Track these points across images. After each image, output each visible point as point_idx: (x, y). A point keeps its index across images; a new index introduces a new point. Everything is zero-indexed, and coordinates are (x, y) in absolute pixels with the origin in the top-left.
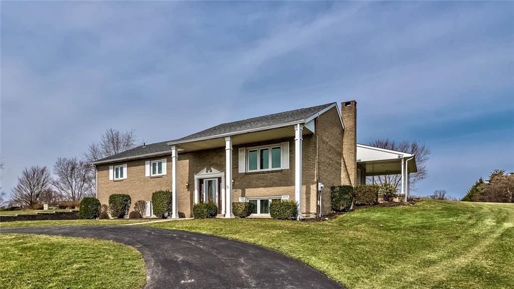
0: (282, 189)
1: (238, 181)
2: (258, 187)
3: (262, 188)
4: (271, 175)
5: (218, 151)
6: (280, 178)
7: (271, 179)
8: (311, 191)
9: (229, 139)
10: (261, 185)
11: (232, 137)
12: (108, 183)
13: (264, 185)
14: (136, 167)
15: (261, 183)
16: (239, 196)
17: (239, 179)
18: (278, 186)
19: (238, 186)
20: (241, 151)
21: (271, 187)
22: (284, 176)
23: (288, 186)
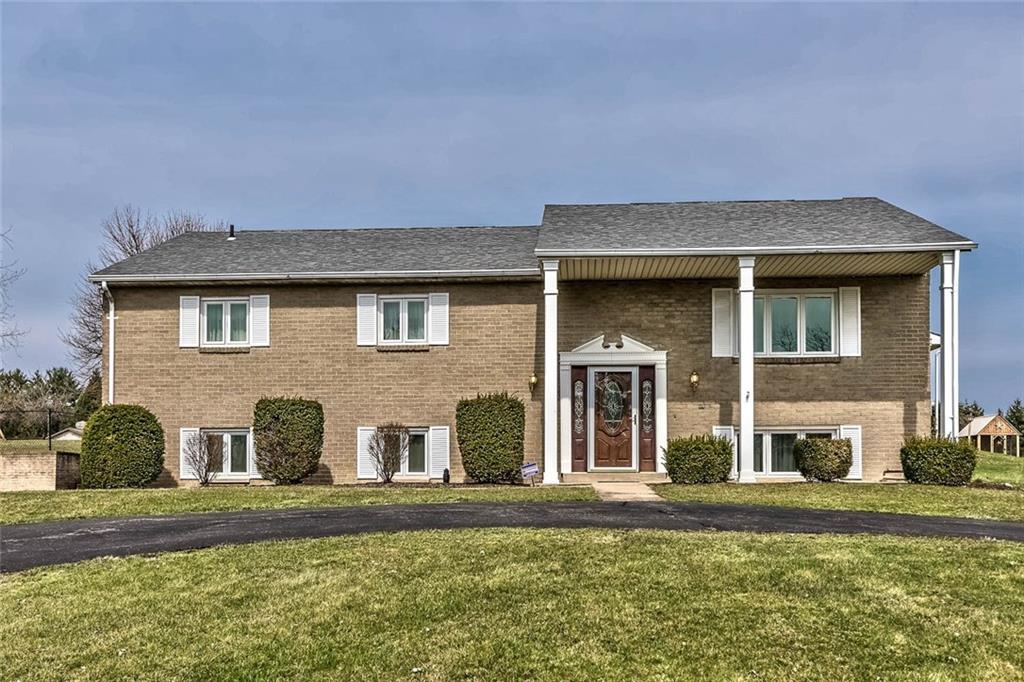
0: (840, 407)
1: (709, 380)
2: (772, 401)
3: (783, 403)
4: (809, 370)
5: (643, 289)
6: (836, 377)
7: (810, 380)
8: (918, 416)
9: (752, 262)
10: (782, 394)
11: (760, 258)
12: (173, 358)
13: (788, 395)
14: (314, 310)
15: (781, 390)
16: (711, 423)
17: (711, 374)
18: (831, 400)
19: (711, 394)
20: (720, 296)
21: (808, 401)
22: (846, 374)
23: (856, 400)
